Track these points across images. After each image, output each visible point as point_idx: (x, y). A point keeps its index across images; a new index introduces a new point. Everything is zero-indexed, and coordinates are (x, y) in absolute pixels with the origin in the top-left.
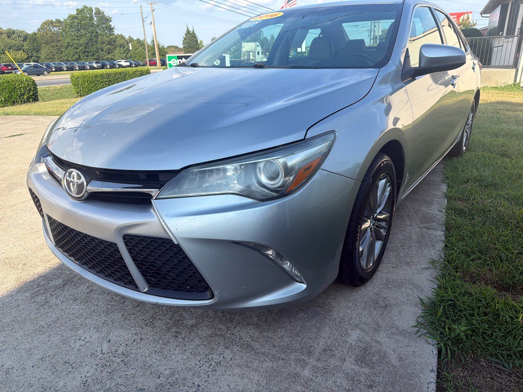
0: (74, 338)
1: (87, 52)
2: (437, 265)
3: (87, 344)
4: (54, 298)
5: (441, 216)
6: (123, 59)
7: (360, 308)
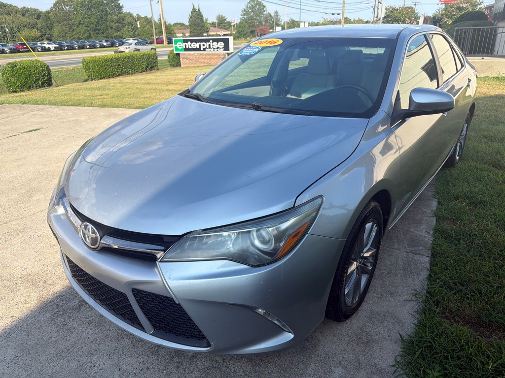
0: (89, 364)
1: (97, 29)
2: (419, 296)
3: (101, 372)
4: (71, 320)
5: (429, 239)
6: (131, 37)
7: (344, 343)
